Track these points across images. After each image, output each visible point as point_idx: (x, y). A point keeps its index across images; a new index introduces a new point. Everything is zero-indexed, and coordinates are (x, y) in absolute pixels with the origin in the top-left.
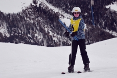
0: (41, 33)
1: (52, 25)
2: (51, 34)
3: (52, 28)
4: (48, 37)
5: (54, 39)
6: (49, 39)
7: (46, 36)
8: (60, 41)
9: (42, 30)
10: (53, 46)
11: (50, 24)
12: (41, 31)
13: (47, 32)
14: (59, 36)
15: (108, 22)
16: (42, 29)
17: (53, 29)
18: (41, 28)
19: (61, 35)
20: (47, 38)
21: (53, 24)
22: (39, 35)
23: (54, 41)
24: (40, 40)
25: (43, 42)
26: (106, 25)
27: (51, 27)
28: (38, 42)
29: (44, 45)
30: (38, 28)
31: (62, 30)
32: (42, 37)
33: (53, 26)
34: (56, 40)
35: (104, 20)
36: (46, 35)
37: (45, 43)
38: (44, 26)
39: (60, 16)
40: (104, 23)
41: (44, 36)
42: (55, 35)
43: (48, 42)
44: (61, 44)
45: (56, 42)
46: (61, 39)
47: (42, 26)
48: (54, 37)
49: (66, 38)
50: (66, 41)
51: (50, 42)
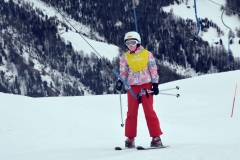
0: (13, 65)
1: (40, 47)
2: (38, 66)
3: (40, 53)
4: (31, 74)
5: (44, 78)
6: (32, 78)
7: (26, 72)
8: (58, 84)
9: (15, 58)
10: (41, 95)
11: (36, 43)
12: (12, 61)
13: (27, 63)
14: (56, 73)
15: (168, 43)
16: (17, 55)
17: (43, 56)
18: (13, 52)
19: (62, 70)
20: (28, 76)
21: (42, 44)
22: (9, 69)
23: (45, 83)
24: (12, 81)
25: (17, 85)
26: (162, 50)
27: (38, 52)
28: (7, 84)
29: (19, 93)
30: (7, 52)
31: (62, 59)
32: (16, 73)
33: (44, 50)
34: (49, 82)
35: (158, 39)
36: (24, 68)
37: (23, 88)
38: (21, 49)
39: (59, 27)
40: (158, 45)
41: (21, 73)
42: (48, 70)
43: (29, 87)
44: (62, 91)
45: (49, 85)
46: (60, 80)
47: (16, 48)
48: (44, 73)
49: (73, 79)
50: (71, 84)
51: (35, 87)
